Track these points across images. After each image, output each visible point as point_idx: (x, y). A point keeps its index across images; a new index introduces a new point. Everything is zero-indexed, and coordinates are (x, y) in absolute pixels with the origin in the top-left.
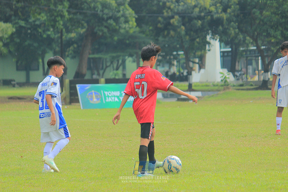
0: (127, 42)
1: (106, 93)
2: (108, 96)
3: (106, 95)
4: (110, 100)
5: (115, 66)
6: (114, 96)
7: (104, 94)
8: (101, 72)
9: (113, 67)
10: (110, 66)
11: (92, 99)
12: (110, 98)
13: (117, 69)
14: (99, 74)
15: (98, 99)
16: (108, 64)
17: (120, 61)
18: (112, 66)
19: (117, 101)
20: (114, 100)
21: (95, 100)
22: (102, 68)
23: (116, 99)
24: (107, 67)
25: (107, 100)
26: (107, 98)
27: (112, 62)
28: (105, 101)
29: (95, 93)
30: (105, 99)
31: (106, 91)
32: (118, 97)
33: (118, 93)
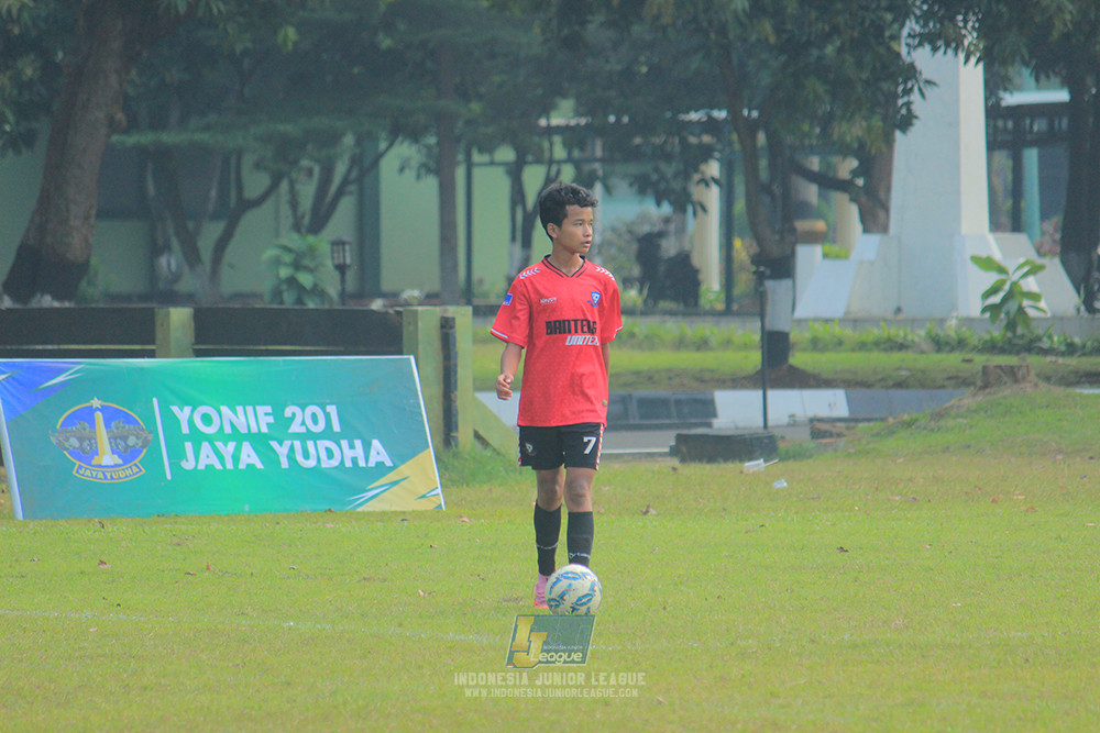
1: (183, 414)
2: (197, 438)
3: (185, 430)
4: (207, 457)
6: (237, 436)
7: (171, 422)
11: (86, 454)
12: (205, 445)
15: (128, 455)
19: (250, 467)
20: (236, 458)
21: (107, 458)
23: (249, 456)
25: (189, 465)
26: (188, 446)
28: (175, 465)
29: (111, 415)
30: (177, 455)
31: (184, 401)
32: (260, 441)
33: (259, 419)
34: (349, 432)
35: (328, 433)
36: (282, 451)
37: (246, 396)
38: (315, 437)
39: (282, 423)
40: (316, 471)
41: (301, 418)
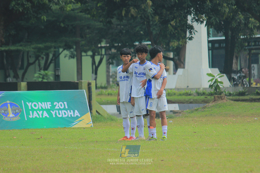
0: (62, 25)
1: (29, 104)
2: (33, 110)
3: (30, 108)
4: (35, 115)
5: (43, 62)
6: (42, 110)
7: (26, 106)
8: (20, 73)
9: (39, 65)
10: (34, 63)
11: (6, 114)
12: (35, 112)
13: (46, 68)
14: (16, 76)
15: (16, 114)
16: (31, 60)
17: (51, 56)
18: (37, 62)
19: (46, 117)
20: (42, 115)
21: (11, 115)
22: (22, 68)
23: (45, 114)
24: (29, 64)
25: (31, 117)
26: (31, 112)
27: (37, 58)
28: (27, 117)
29: (12, 105)
30: (28, 114)
31: (30, 101)
32: (48, 111)
33: (48, 105)
34: (70, 108)
35: (64, 109)
36: (53, 113)
37: (45, 100)
38: (61, 110)
39: (53, 107)
40: (62, 118)
41: (58, 105)
